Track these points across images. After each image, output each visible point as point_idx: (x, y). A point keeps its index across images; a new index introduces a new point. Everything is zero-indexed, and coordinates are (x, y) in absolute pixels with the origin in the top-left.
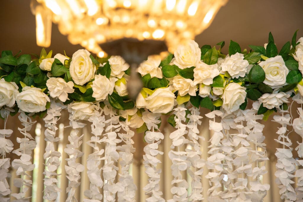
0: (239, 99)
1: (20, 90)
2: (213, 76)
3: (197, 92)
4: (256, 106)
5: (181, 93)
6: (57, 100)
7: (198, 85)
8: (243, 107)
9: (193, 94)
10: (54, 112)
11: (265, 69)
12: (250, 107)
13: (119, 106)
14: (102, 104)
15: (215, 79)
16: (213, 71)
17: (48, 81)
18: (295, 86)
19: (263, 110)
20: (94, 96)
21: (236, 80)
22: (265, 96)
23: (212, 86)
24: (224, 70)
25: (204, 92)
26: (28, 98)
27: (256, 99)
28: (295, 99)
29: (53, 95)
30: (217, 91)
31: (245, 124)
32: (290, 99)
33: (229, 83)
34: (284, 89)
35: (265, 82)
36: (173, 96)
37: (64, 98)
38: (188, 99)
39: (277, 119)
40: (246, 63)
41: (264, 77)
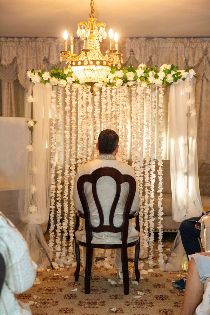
0: (121, 84)
1: (59, 80)
2: (114, 77)
3: (109, 81)
4: (126, 85)
5: (105, 82)
6: (69, 83)
7: (109, 80)
8: (122, 85)
9: (108, 82)
10: (69, 86)
11: (127, 76)
12: (125, 85)
13: (87, 85)
14: (82, 84)
15: (114, 78)
16: (114, 76)
17: (67, 78)
18: (136, 80)
19: (128, 86)
20: (80, 82)
21: (120, 78)
22: (128, 83)
23: (113, 80)
24: (117, 75)
25: (111, 81)
26: (61, 83)
27: (126, 83)
28: (137, 83)
29: (68, 82)
30: (115, 81)
31: (123, 90)
32: (136, 83)
33: (118, 79)
34: (134, 81)
35: (128, 79)
36: (102, 83)
37: (71, 83)
38: (107, 83)
39: (132, 89)
40: (123, 73)
41: (127, 78)
